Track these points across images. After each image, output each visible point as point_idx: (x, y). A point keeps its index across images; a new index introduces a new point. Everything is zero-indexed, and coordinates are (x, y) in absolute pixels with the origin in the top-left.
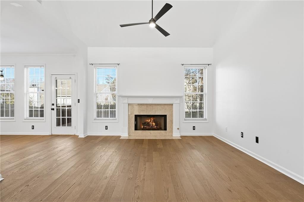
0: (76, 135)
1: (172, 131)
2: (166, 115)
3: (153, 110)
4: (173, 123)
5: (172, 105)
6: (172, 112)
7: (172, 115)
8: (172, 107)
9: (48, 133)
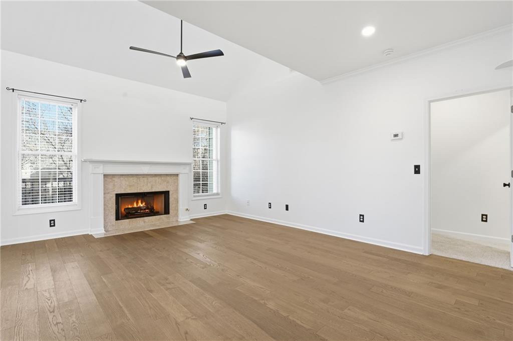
1: (177, 215)
2: (169, 192)
3: (149, 184)
4: (178, 203)
5: (177, 175)
6: (178, 185)
7: (177, 190)
8: (177, 179)
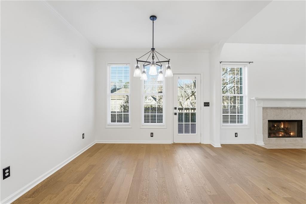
0: (202, 143)
9: (170, 142)
